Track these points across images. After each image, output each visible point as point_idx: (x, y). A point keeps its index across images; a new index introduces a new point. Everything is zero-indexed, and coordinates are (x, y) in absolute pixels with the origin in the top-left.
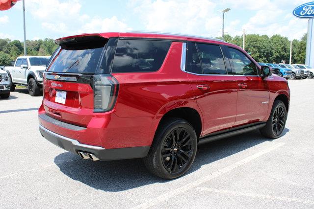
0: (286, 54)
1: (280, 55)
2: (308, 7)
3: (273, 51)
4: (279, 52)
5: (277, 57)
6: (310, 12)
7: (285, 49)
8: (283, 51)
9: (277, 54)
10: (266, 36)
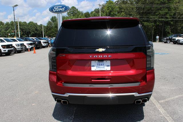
0: (37, 33)
1: (34, 33)
2: (57, 7)
3: (31, 31)
4: (34, 32)
5: (33, 34)
6: (58, 10)
7: (37, 30)
8: (36, 31)
9: (33, 33)
10: (25, 23)
